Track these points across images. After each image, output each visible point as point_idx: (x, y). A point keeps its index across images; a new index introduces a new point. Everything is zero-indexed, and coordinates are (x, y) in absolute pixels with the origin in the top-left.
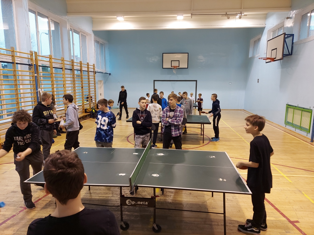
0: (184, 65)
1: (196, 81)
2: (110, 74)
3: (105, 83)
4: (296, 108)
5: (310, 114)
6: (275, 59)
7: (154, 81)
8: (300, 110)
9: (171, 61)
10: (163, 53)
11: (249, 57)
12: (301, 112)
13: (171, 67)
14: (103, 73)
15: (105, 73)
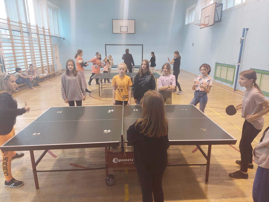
0: (131, 31)
1: (142, 45)
2: (64, 39)
3: (59, 47)
4: (223, 65)
5: (234, 69)
6: (208, 25)
7: (106, 45)
9: (120, 27)
10: (112, 20)
11: (185, 24)
12: (227, 68)
13: (121, 32)
14: (57, 37)
15: (59, 38)
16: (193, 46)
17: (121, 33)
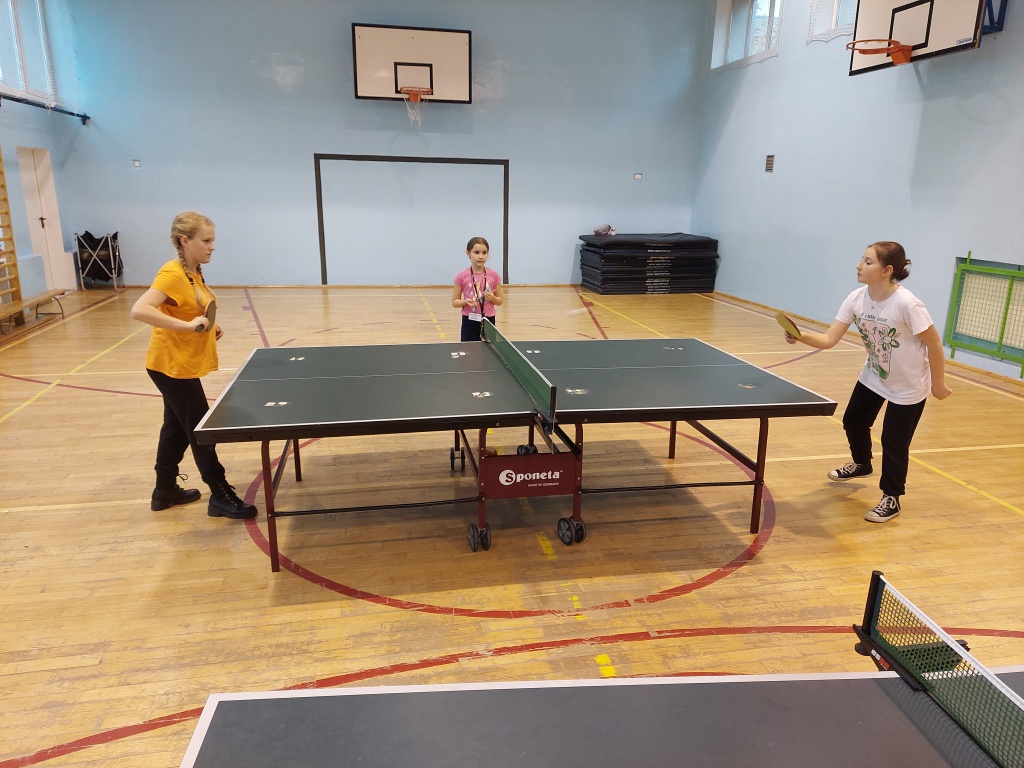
0: (450, 87)
1: (505, 163)
2: (85, 119)
3: (60, 164)
6: (920, 52)
7: (318, 157)
9: (396, 64)
10: (354, 25)
11: (712, 67)
13: (397, 92)
14: (43, 106)
15: (55, 109)
16: (769, 168)
17: (402, 99)
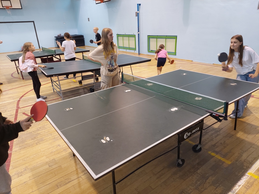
0: (16, 5)
1: (33, 22)
4: (124, 36)
5: (134, 38)
6: (104, 1)
8: (127, 37)
12: (128, 38)
13: (3, 7)
16: (89, 21)
